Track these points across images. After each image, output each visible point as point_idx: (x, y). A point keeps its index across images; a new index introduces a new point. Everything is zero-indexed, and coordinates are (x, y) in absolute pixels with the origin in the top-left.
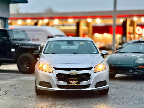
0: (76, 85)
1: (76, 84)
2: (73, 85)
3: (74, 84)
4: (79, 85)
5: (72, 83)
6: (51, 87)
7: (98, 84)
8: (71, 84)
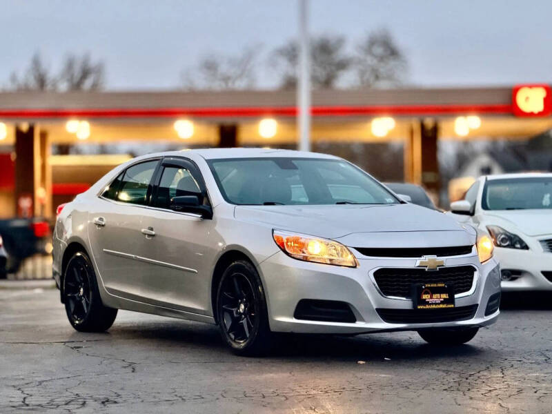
0: (441, 306)
1: (442, 303)
2: (434, 306)
3: (436, 304)
4: (452, 306)
5: (431, 301)
6: (354, 321)
7: (491, 304)
8: (428, 303)
